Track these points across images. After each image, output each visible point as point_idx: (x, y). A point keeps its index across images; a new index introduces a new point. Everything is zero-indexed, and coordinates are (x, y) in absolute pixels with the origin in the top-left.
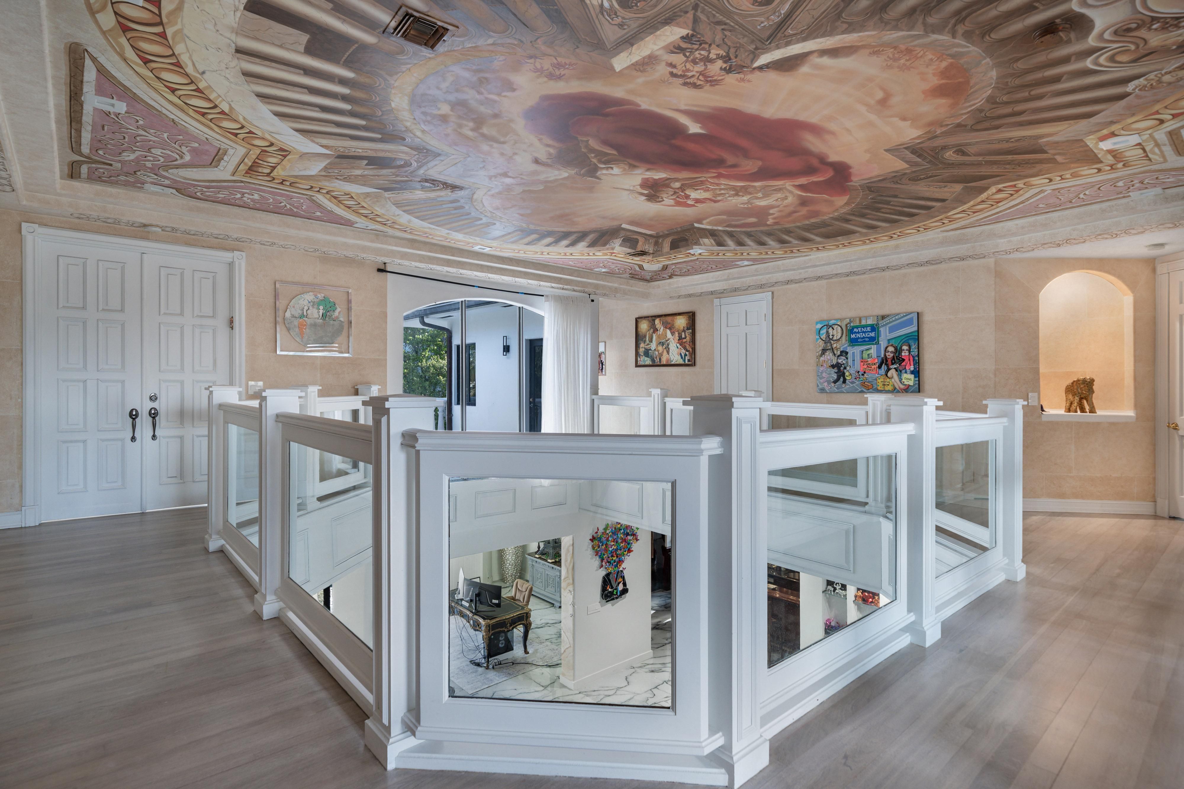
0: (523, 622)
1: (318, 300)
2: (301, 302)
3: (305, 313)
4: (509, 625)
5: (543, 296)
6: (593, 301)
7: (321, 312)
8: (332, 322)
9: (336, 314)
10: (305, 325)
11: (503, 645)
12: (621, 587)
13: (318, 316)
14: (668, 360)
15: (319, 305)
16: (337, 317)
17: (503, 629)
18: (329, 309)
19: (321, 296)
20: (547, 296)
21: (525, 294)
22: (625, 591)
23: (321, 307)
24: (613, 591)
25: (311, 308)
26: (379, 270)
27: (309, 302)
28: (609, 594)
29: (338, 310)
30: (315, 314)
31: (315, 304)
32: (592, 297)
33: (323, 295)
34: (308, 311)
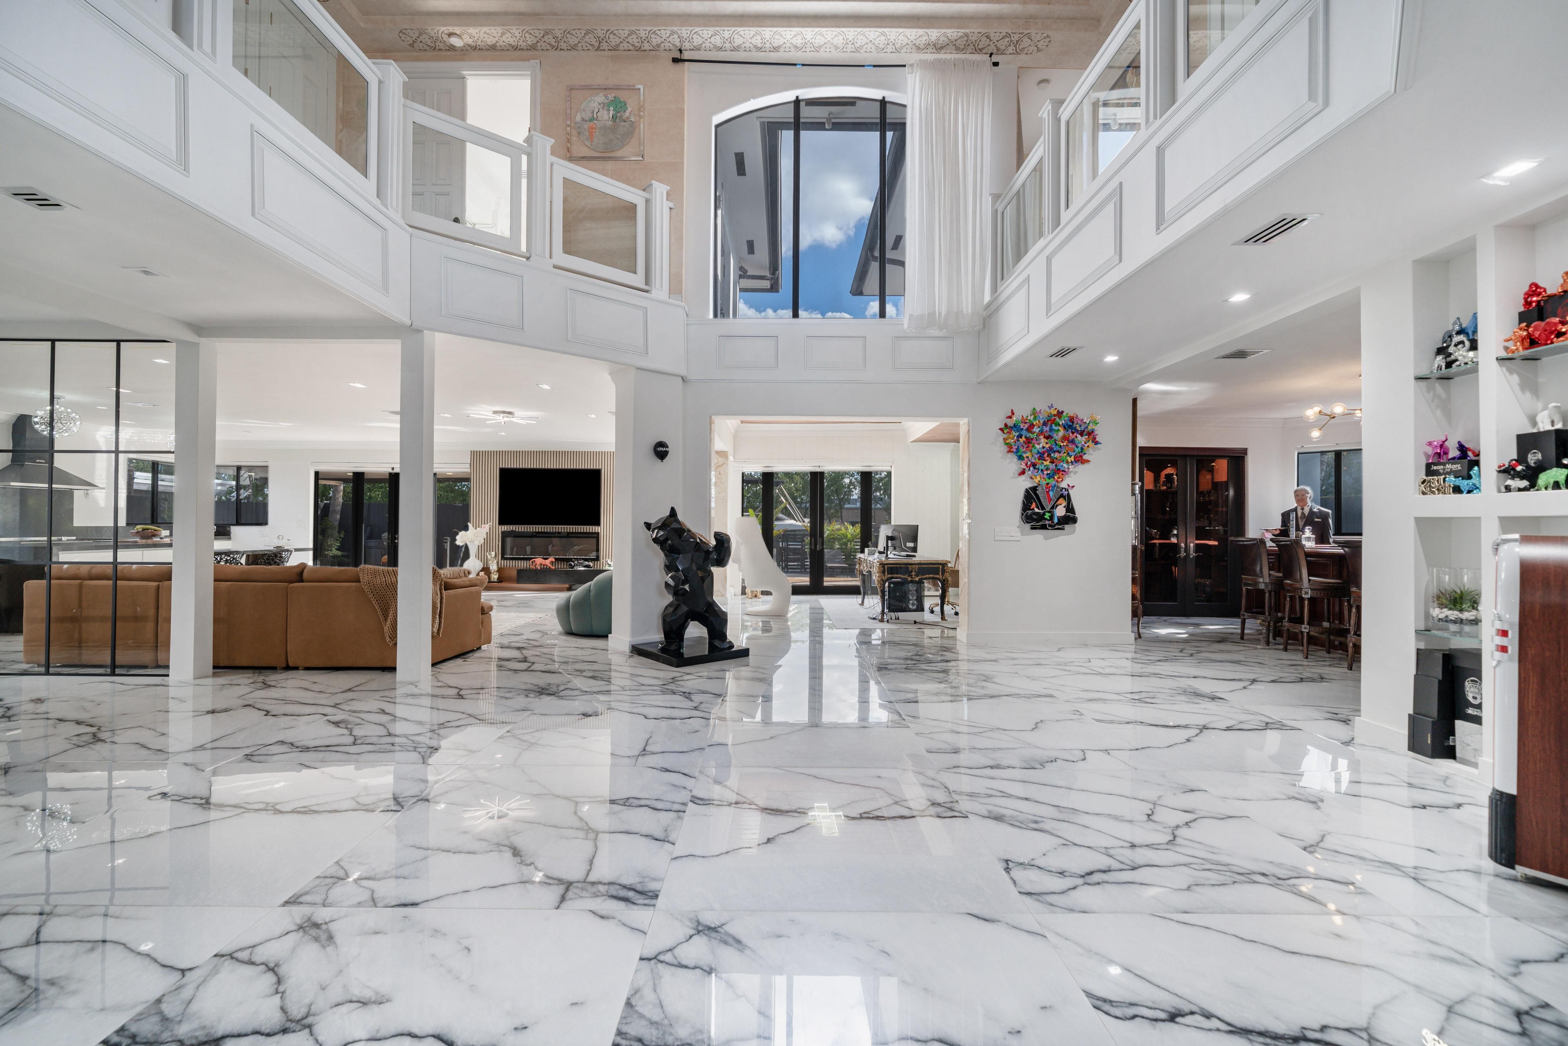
1: (608, 101)
2: (592, 105)
3: (595, 116)
5: (905, 66)
6: (996, 64)
7: (611, 113)
8: (622, 123)
9: (627, 114)
10: (595, 128)
12: (1060, 511)
13: (607, 118)
15: (609, 107)
16: (628, 118)
18: (619, 110)
19: (611, 97)
20: (912, 65)
21: (874, 66)
22: (1070, 519)
23: (611, 109)
24: (1044, 514)
25: (601, 110)
26: (675, 60)
27: (600, 104)
28: (1035, 517)
29: (629, 109)
30: (606, 116)
31: (605, 106)
32: (995, 59)
33: (613, 95)
34: (598, 114)
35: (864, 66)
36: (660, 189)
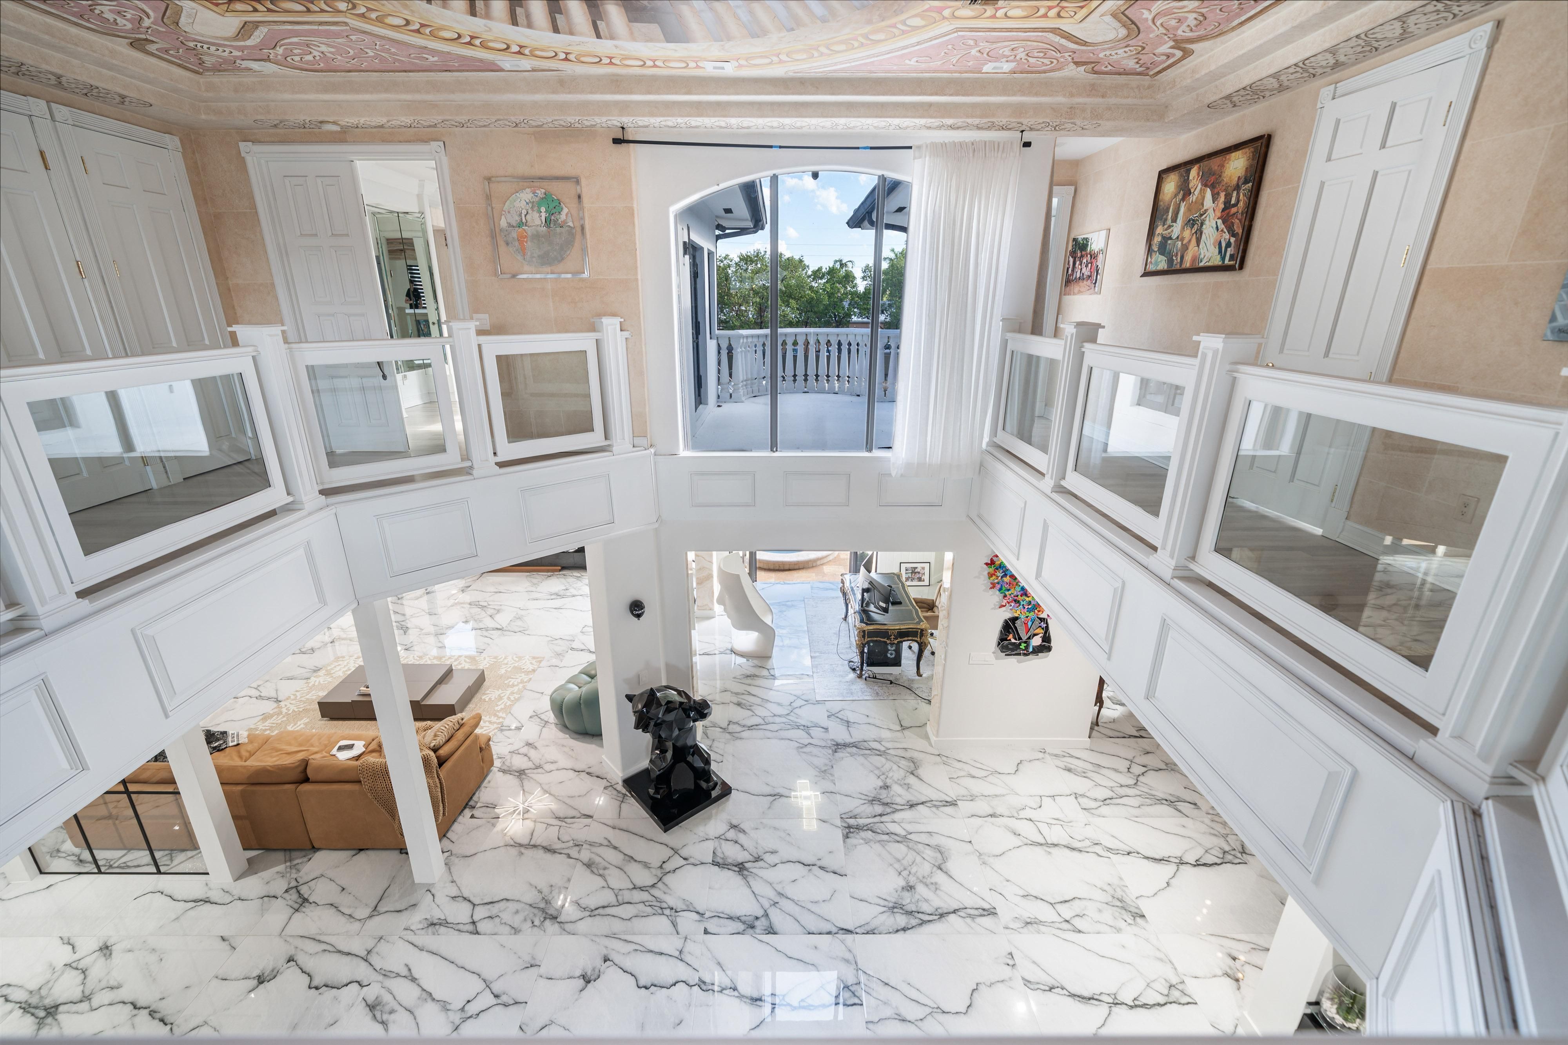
0: (916, 639)
1: (537, 199)
2: (517, 204)
3: (524, 220)
4: (893, 637)
5: (910, 148)
6: (1027, 144)
7: (543, 215)
8: (558, 230)
9: (563, 217)
10: (526, 237)
11: (893, 656)
12: (1037, 641)
13: (540, 223)
14: (1196, 259)
15: (539, 208)
16: (565, 222)
17: (885, 640)
18: (553, 211)
19: (540, 193)
20: (919, 147)
21: (872, 148)
22: (1045, 647)
23: (543, 209)
24: (1020, 644)
25: (530, 211)
26: (616, 141)
27: (527, 203)
28: (1010, 647)
29: (565, 210)
30: (537, 219)
31: (535, 205)
32: (1027, 138)
33: (543, 191)
34: (528, 217)
35: (858, 148)
36: (611, 324)
